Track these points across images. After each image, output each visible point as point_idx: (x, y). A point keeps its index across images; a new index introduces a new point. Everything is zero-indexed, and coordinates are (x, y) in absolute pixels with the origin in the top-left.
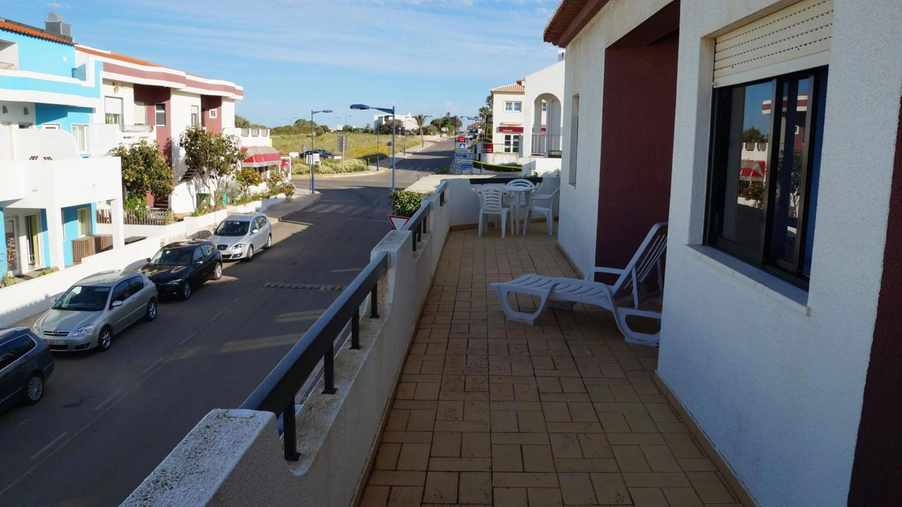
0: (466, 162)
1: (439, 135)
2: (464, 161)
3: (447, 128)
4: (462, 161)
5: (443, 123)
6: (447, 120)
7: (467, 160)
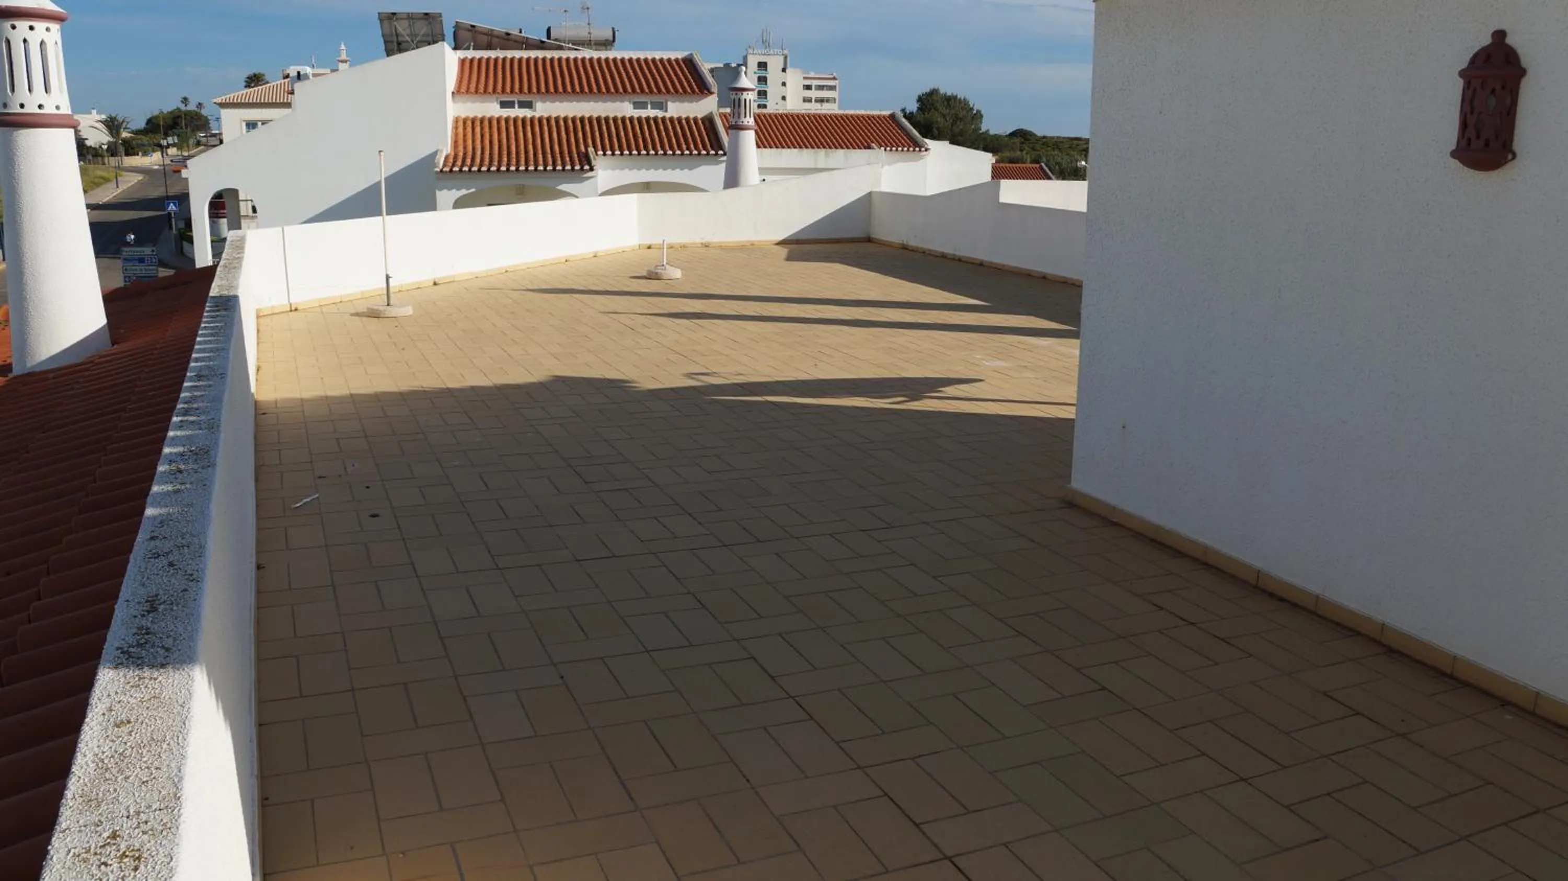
0: (146, 270)
1: (159, 153)
2: (141, 270)
3: (176, 138)
4: (136, 270)
5: (170, 122)
6: (179, 117)
7: (147, 268)
